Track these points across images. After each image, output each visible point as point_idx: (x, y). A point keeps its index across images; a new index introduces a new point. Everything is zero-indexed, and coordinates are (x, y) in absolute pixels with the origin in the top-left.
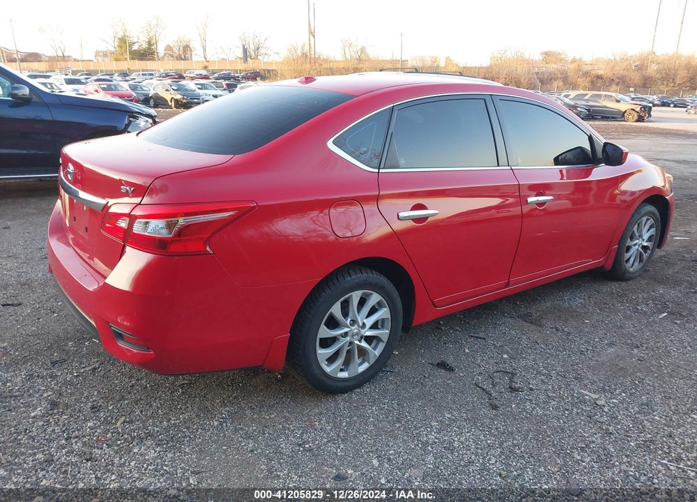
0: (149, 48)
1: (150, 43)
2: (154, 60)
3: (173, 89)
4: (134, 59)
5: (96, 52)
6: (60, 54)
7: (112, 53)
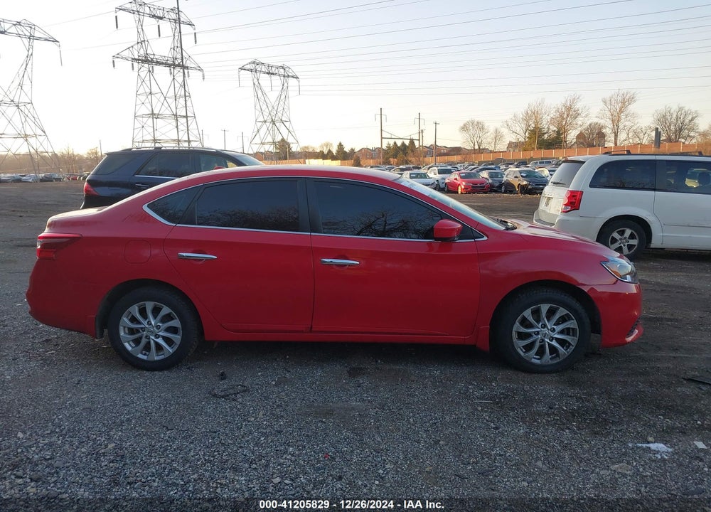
0: (557, 138)
1: (558, 133)
2: (560, 148)
3: (522, 176)
4: (541, 149)
5: (509, 145)
6: (477, 147)
7: (523, 143)
